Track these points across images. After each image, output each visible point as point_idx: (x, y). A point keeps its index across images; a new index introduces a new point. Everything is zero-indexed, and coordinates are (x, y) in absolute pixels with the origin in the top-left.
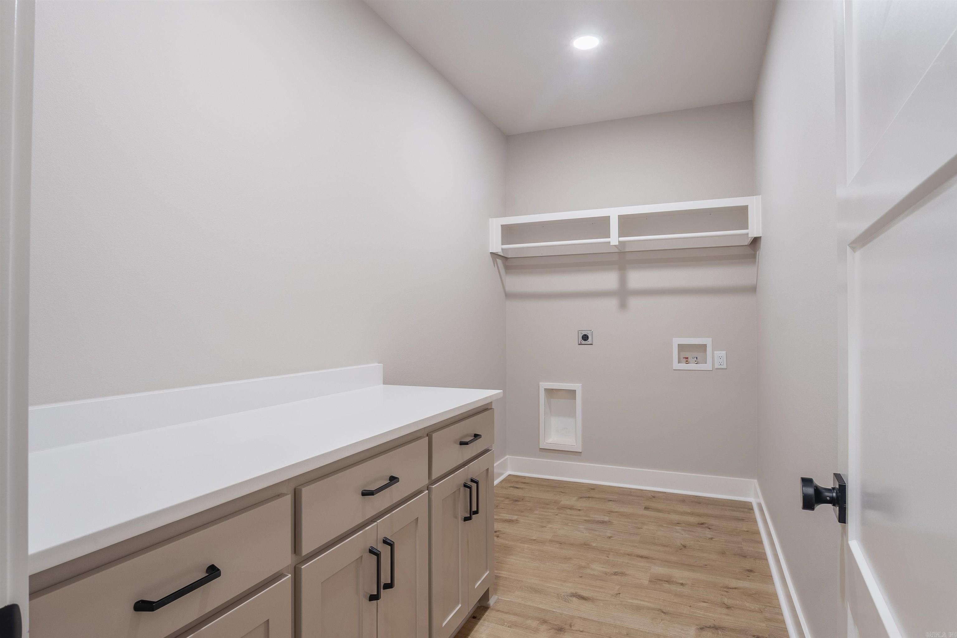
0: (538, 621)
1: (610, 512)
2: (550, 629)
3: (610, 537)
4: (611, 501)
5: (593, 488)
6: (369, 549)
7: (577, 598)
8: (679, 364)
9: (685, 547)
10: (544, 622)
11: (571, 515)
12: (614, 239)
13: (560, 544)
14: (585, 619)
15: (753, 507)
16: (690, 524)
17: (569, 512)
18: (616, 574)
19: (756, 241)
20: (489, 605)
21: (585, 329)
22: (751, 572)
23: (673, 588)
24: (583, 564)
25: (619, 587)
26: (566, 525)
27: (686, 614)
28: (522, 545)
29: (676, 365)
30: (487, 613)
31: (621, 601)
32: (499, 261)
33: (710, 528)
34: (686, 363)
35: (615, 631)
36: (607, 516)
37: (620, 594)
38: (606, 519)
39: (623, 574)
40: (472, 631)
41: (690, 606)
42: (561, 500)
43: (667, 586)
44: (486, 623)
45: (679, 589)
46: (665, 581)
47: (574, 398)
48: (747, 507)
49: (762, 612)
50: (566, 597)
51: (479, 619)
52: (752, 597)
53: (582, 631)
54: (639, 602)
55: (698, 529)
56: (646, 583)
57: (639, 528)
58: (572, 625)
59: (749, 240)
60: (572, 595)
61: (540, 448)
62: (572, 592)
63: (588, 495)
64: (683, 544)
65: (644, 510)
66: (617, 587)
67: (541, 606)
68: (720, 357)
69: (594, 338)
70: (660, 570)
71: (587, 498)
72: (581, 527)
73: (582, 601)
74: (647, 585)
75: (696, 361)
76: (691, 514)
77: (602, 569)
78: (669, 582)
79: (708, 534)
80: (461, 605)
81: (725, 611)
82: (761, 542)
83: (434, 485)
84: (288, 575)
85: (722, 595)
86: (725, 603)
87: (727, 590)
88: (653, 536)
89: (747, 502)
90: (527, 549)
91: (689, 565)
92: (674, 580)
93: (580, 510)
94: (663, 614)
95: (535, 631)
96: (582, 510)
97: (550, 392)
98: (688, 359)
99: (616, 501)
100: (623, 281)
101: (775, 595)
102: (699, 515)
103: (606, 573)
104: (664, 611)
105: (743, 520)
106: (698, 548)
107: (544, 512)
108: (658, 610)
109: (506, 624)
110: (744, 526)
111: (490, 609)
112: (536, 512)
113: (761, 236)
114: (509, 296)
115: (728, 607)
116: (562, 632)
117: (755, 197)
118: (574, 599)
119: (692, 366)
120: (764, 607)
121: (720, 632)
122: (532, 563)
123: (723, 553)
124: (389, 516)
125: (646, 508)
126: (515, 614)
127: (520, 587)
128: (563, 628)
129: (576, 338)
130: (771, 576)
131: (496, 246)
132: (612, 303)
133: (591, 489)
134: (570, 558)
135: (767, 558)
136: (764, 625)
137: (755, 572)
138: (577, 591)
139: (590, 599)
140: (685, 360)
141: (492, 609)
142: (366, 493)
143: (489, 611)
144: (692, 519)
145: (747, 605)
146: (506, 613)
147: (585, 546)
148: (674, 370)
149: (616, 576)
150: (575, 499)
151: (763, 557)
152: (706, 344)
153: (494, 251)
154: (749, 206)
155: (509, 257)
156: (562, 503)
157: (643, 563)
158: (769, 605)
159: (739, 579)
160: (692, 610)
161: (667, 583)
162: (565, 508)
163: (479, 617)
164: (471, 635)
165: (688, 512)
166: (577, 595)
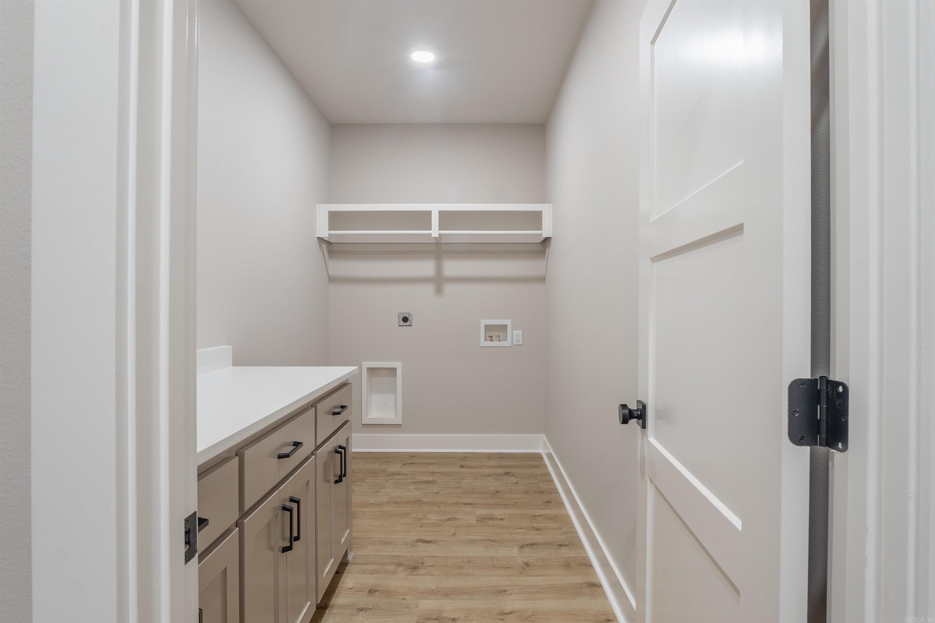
0: (395, 565)
1: (433, 473)
2: (406, 570)
3: (437, 493)
4: (431, 464)
5: (413, 455)
6: (282, 507)
7: (422, 542)
8: (485, 342)
9: (498, 492)
10: (400, 565)
11: (400, 479)
12: (435, 232)
13: (397, 503)
14: (432, 557)
15: (542, 456)
16: (498, 475)
17: (397, 477)
18: (449, 519)
19: (547, 240)
20: (348, 561)
21: (405, 310)
22: (549, 503)
23: (496, 522)
24: (420, 516)
25: (454, 529)
26: (398, 488)
27: (509, 539)
28: (362, 509)
29: (484, 343)
30: (348, 568)
31: (458, 539)
32: (324, 246)
33: (515, 475)
34: (491, 341)
35: (458, 561)
36: (431, 476)
37: (456, 534)
38: (431, 479)
39: (455, 519)
40: (339, 583)
41: (511, 534)
42: (387, 468)
43: (490, 522)
44: (350, 575)
45: (500, 523)
46: (488, 519)
47: (395, 375)
48: (538, 457)
49: (561, 528)
50: (413, 543)
51: (342, 573)
52: (553, 519)
53: (432, 566)
54: (472, 537)
55: (505, 477)
56: (474, 522)
57: (460, 483)
58: (423, 563)
59: (541, 240)
60: (417, 541)
61: (363, 423)
62: (417, 539)
63: (410, 462)
64: (496, 490)
65: (460, 468)
66: (453, 529)
67: (393, 554)
68: (518, 335)
69: (414, 320)
70: (482, 512)
71: (410, 464)
72: (411, 488)
73: (427, 544)
74: (475, 524)
75: (498, 339)
76: (498, 467)
77: (437, 518)
78: (491, 518)
79: (513, 480)
80: (333, 559)
81: (536, 532)
82: (552, 481)
83: (318, 451)
84: (236, 529)
85: (532, 522)
86: (535, 527)
87: (535, 518)
88: (472, 487)
89: (537, 453)
90: (368, 512)
91: (504, 505)
92: (495, 517)
93: (406, 474)
94: (492, 542)
95: (394, 573)
96: (408, 474)
97: (371, 370)
98: (492, 337)
99: (435, 464)
100: (439, 269)
101: (568, 516)
102: (504, 467)
103: (441, 520)
104: (493, 540)
105: (537, 466)
106: (508, 491)
107: (375, 480)
108: (488, 540)
109: (367, 572)
110: (538, 471)
111: (349, 564)
112: (368, 481)
113: (551, 236)
114: (332, 280)
115: (538, 529)
116: (417, 570)
117: (547, 204)
118: (420, 543)
119: (495, 343)
120: (562, 525)
121: (535, 547)
122: (376, 522)
123: (527, 492)
124: (293, 477)
125: (462, 467)
126: (374, 564)
127: (371, 542)
128: (417, 567)
129: (396, 320)
130: (563, 503)
131: (324, 231)
132: (430, 288)
133: (412, 456)
134: (408, 514)
135: (558, 491)
136: (564, 537)
137: (552, 502)
138: (421, 537)
139: (433, 542)
140: (490, 338)
141: (352, 564)
142: (280, 457)
143: (349, 565)
144: (499, 471)
145: (550, 525)
146: (365, 564)
147: (419, 502)
148: (481, 347)
149: (449, 521)
150: (399, 466)
151: (555, 491)
152: (507, 325)
153: (321, 236)
154: (543, 212)
155: (333, 242)
156: (388, 470)
157: (468, 509)
158: (565, 523)
159: (541, 509)
160: (512, 536)
161: (490, 520)
162: (392, 474)
163: (342, 572)
164: (339, 587)
165: (496, 466)
166: (421, 540)
